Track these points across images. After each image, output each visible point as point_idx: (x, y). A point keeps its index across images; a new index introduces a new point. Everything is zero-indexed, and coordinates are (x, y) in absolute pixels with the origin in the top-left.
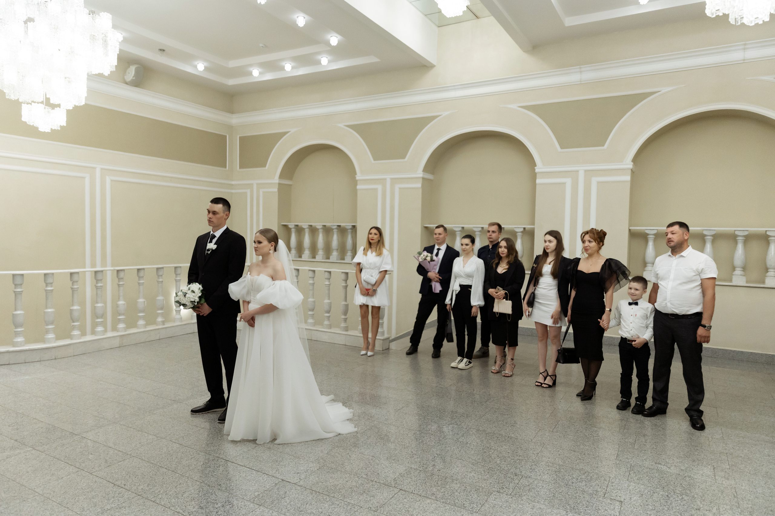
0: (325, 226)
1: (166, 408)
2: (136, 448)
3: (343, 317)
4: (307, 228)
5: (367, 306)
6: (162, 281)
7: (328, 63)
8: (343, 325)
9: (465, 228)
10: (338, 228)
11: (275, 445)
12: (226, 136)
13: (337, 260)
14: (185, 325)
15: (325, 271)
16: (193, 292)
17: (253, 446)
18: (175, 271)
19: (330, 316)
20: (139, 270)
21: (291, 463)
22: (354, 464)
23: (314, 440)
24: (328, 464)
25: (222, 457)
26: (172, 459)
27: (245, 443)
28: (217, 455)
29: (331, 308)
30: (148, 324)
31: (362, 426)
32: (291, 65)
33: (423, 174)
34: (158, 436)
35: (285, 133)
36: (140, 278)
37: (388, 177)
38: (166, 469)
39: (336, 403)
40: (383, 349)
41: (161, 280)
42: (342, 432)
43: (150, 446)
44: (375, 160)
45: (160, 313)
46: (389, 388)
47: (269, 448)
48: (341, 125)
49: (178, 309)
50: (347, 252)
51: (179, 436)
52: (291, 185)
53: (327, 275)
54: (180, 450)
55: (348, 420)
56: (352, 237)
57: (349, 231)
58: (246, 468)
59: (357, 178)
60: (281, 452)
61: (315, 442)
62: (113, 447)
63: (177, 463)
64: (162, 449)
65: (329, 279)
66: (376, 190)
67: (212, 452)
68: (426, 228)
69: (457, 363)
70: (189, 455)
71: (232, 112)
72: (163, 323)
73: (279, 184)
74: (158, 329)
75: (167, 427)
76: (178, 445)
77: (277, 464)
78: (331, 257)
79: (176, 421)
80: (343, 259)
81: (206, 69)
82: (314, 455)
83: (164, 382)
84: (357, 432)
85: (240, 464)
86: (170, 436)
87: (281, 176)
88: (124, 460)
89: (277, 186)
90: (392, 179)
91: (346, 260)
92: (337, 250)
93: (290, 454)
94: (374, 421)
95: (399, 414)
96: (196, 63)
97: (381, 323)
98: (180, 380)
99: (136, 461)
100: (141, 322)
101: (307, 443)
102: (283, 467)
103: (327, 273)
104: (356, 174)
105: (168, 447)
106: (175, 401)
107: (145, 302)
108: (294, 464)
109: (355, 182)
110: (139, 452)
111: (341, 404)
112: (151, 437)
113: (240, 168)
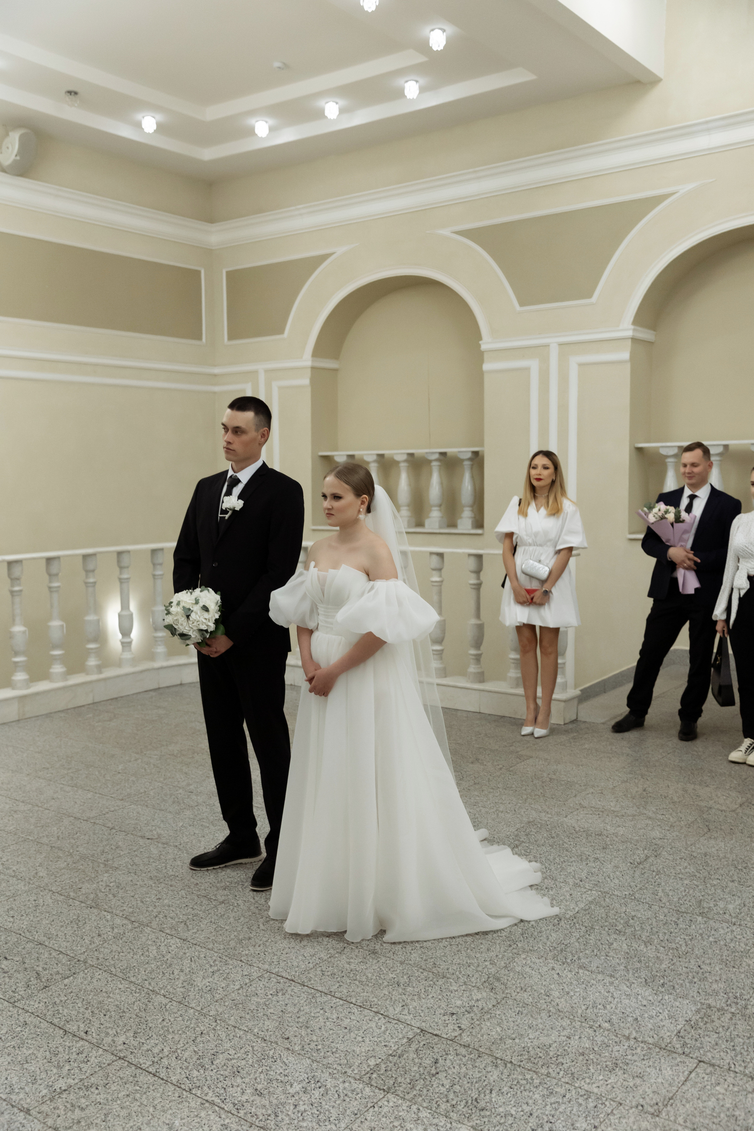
0: (411, 455)
1: (137, 856)
2: (93, 946)
3: (473, 652)
4: (375, 461)
5: (532, 627)
6: (95, 583)
7: (420, 93)
8: (472, 669)
9: (730, 448)
10: (442, 458)
11: (384, 945)
12: (198, 273)
13: (440, 527)
14: (142, 672)
15: (432, 553)
16: (205, 609)
17: (338, 946)
18: (119, 561)
19: (442, 650)
20: (49, 560)
21: (430, 989)
22: (572, 993)
23: (467, 935)
24: (514, 994)
25: (278, 972)
26: (173, 973)
27: (320, 939)
28: (266, 967)
29: (444, 633)
30: (71, 671)
31: (567, 901)
32: (337, 106)
33: (634, 330)
34: (133, 919)
35: (324, 258)
36: (52, 576)
37: (553, 341)
38: (164, 996)
39: (495, 847)
40: (564, 720)
41: (91, 580)
42: (525, 918)
43: (121, 942)
44: (521, 304)
45: (92, 649)
46: (602, 812)
47: (374, 952)
48: (446, 232)
49: (126, 640)
50: (463, 511)
51: (177, 920)
52: (336, 370)
53: (435, 561)
54: (185, 953)
55: (531, 886)
56: (472, 477)
57: (467, 463)
58: (334, 999)
59: (484, 347)
60: (402, 963)
61: (469, 939)
62: (47, 943)
63: (185, 984)
64: (148, 951)
65: (440, 570)
66: (527, 369)
67: (254, 960)
68: (640, 450)
69: (744, 751)
70: (207, 965)
71: (211, 219)
72: (99, 669)
73: (314, 369)
74: (91, 682)
75: (148, 899)
76: (178, 940)
77: (400, 990)
78: (427, 522)
79: (163, 885)
80: (454, 525)
81: (160, 128)
82: (477, 971)
83: (121, 798)
84: (558, 918)
85: (320, 988)
86: (157, 919)
87: (316, 352)
88: (74, 974)
89: (309, 372)
90: (561, 345)
91: (459, 527)
92: (440, 506)
93: (424, 967)
94: (591, 890)
95: (643, 874)
96: (139, 116)
97: (561, 664)
98: (152, 793)
99: (99, 977)
100: (57, 669)
101: (454, 940)
102: (416, 998)
103: (435, 558)
104: (480, 338)
105: (158, 945)
106: (152, 839)
107: (62, 626)
108: (439, 991)
109: (479, 356)
110: (101, 956)
111: (508, 851)
112: (118, 921)
113: (230, 338)
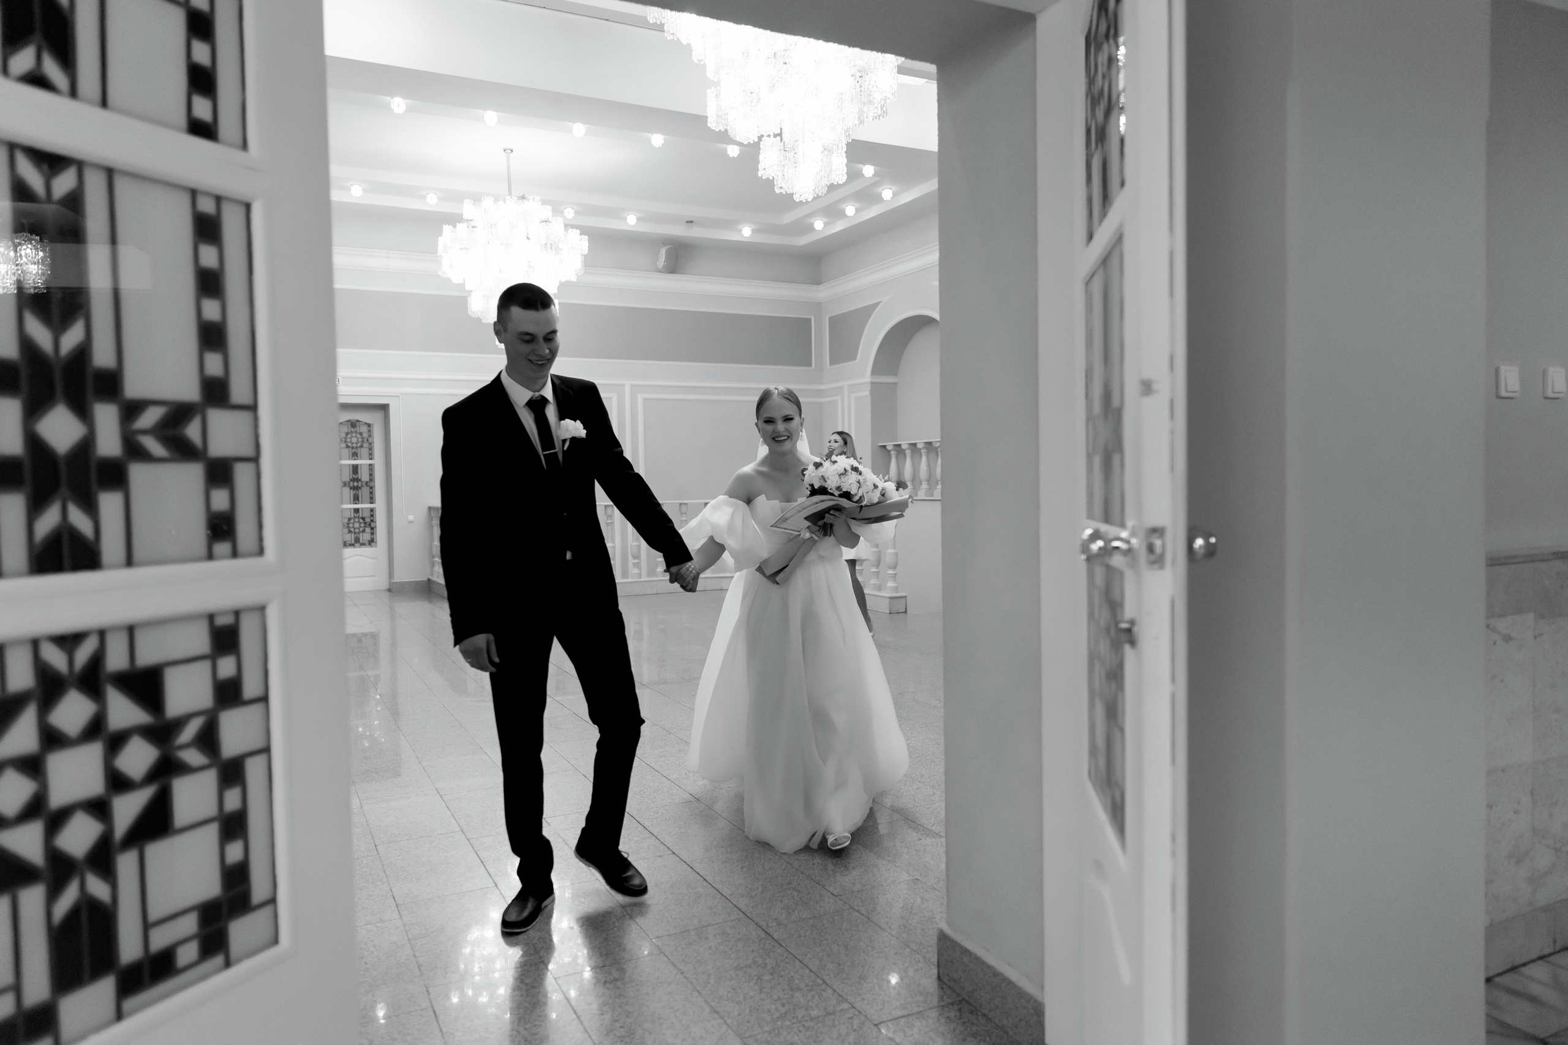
0: (926, 442)
4: (908, 449)
7: (894, 196)
12: (810, 319)
35: (876, 305)
52: (896, 383)
71: (818, 282)
73: (872, 384)
81: (754, 231)
87: (874, 372)
89: (869, 387)
96: (741, 227)
113: (831, 364)
